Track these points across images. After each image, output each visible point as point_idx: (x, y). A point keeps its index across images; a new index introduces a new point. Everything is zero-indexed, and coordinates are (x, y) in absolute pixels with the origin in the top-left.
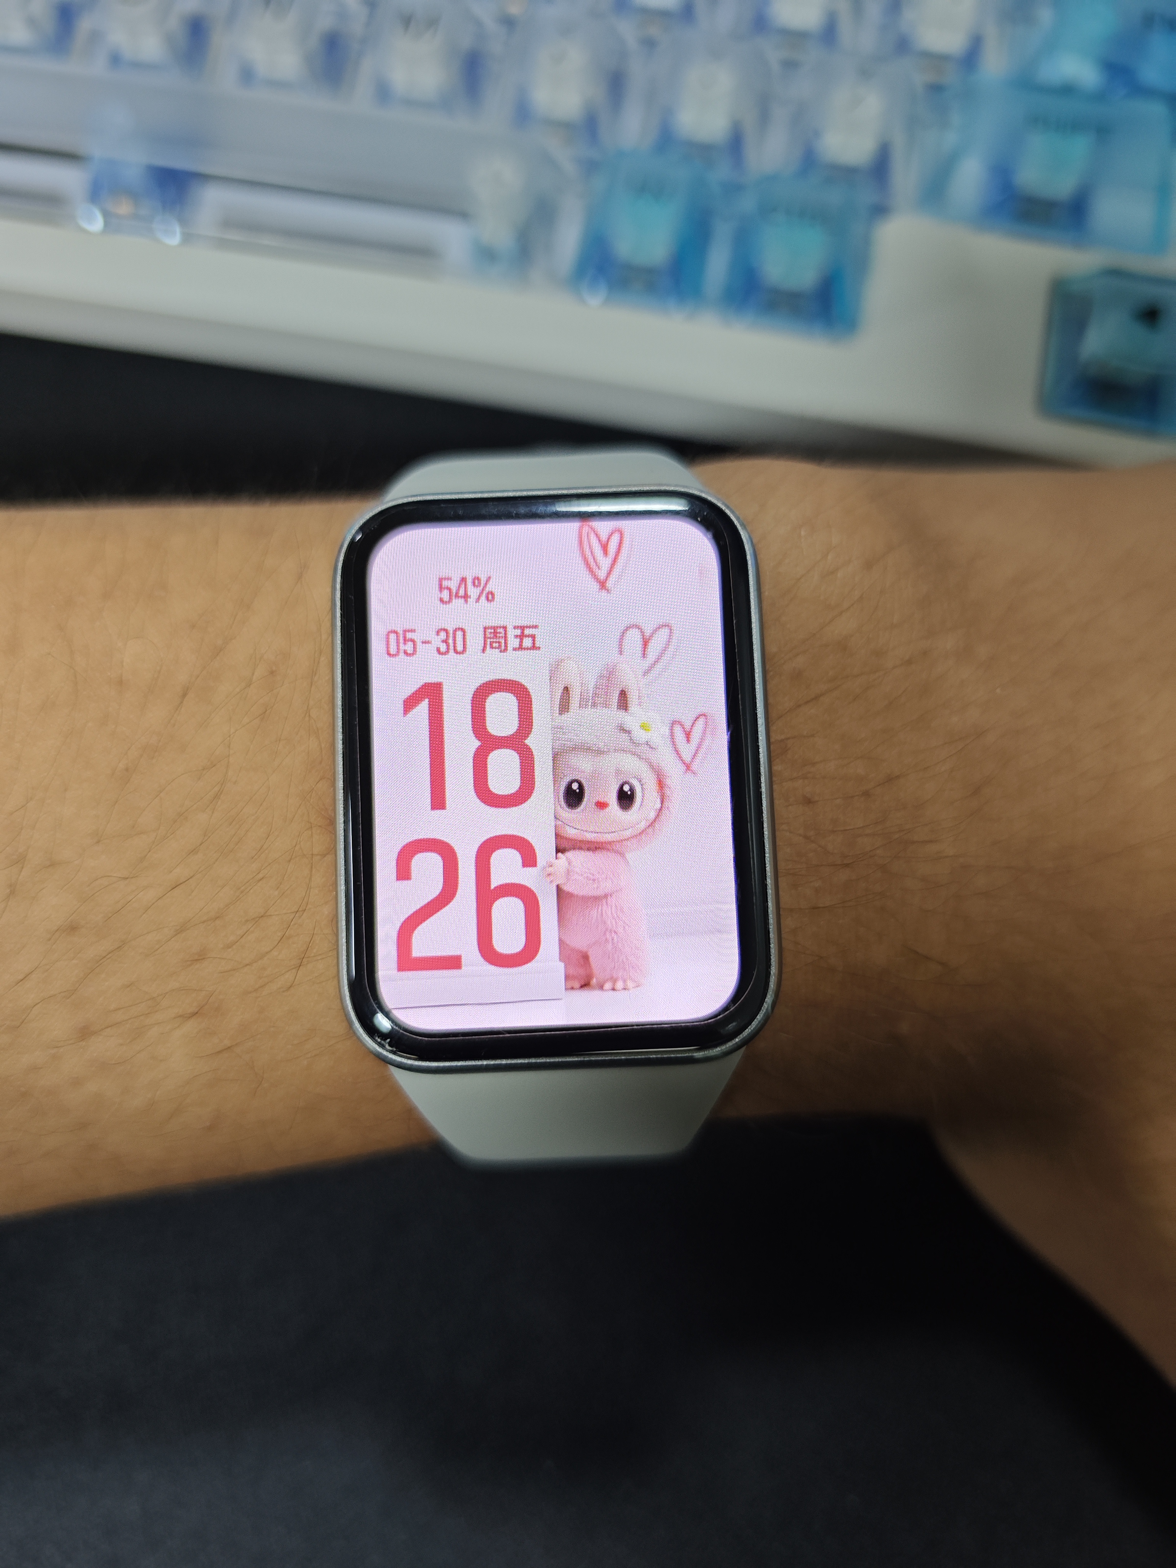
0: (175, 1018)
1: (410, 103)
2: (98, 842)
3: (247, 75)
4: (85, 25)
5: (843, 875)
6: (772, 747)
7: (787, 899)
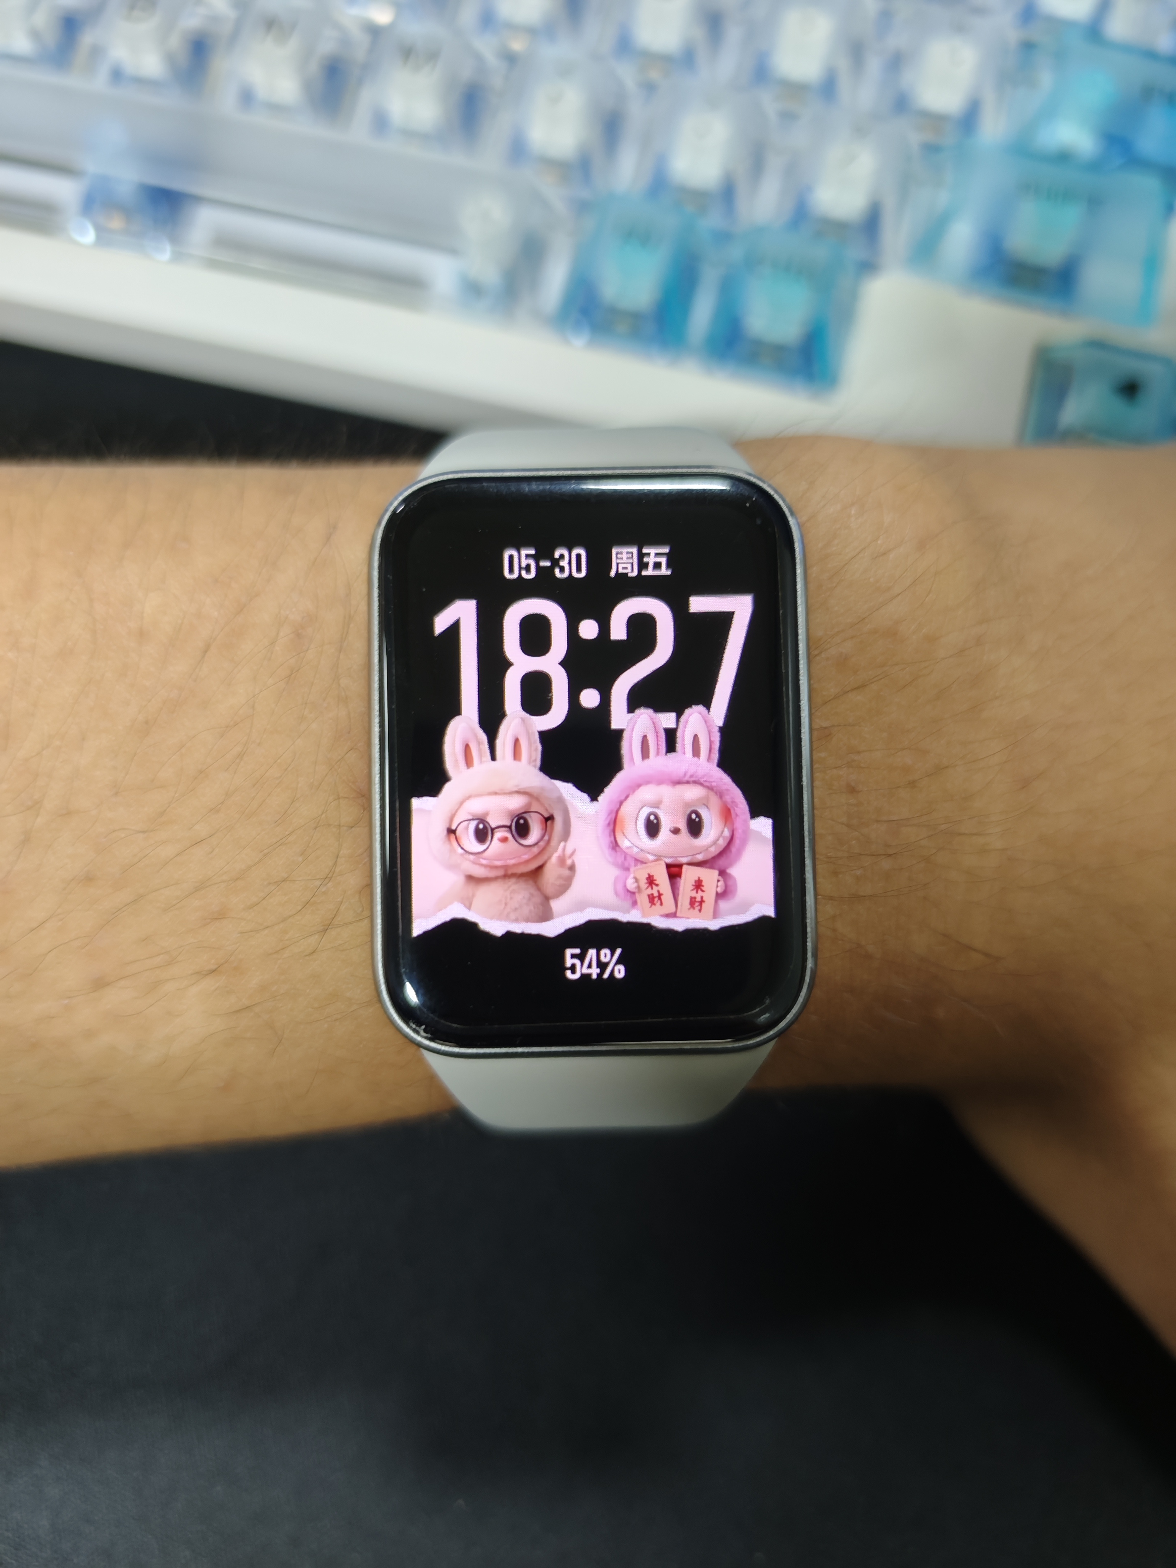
0: (191, 975)
1: (409, 134)
2: (116, 794)
3: (247, 97)
4: (87, 39)
5: (886, 864)
6: (815, 734)
7: (826, 886)
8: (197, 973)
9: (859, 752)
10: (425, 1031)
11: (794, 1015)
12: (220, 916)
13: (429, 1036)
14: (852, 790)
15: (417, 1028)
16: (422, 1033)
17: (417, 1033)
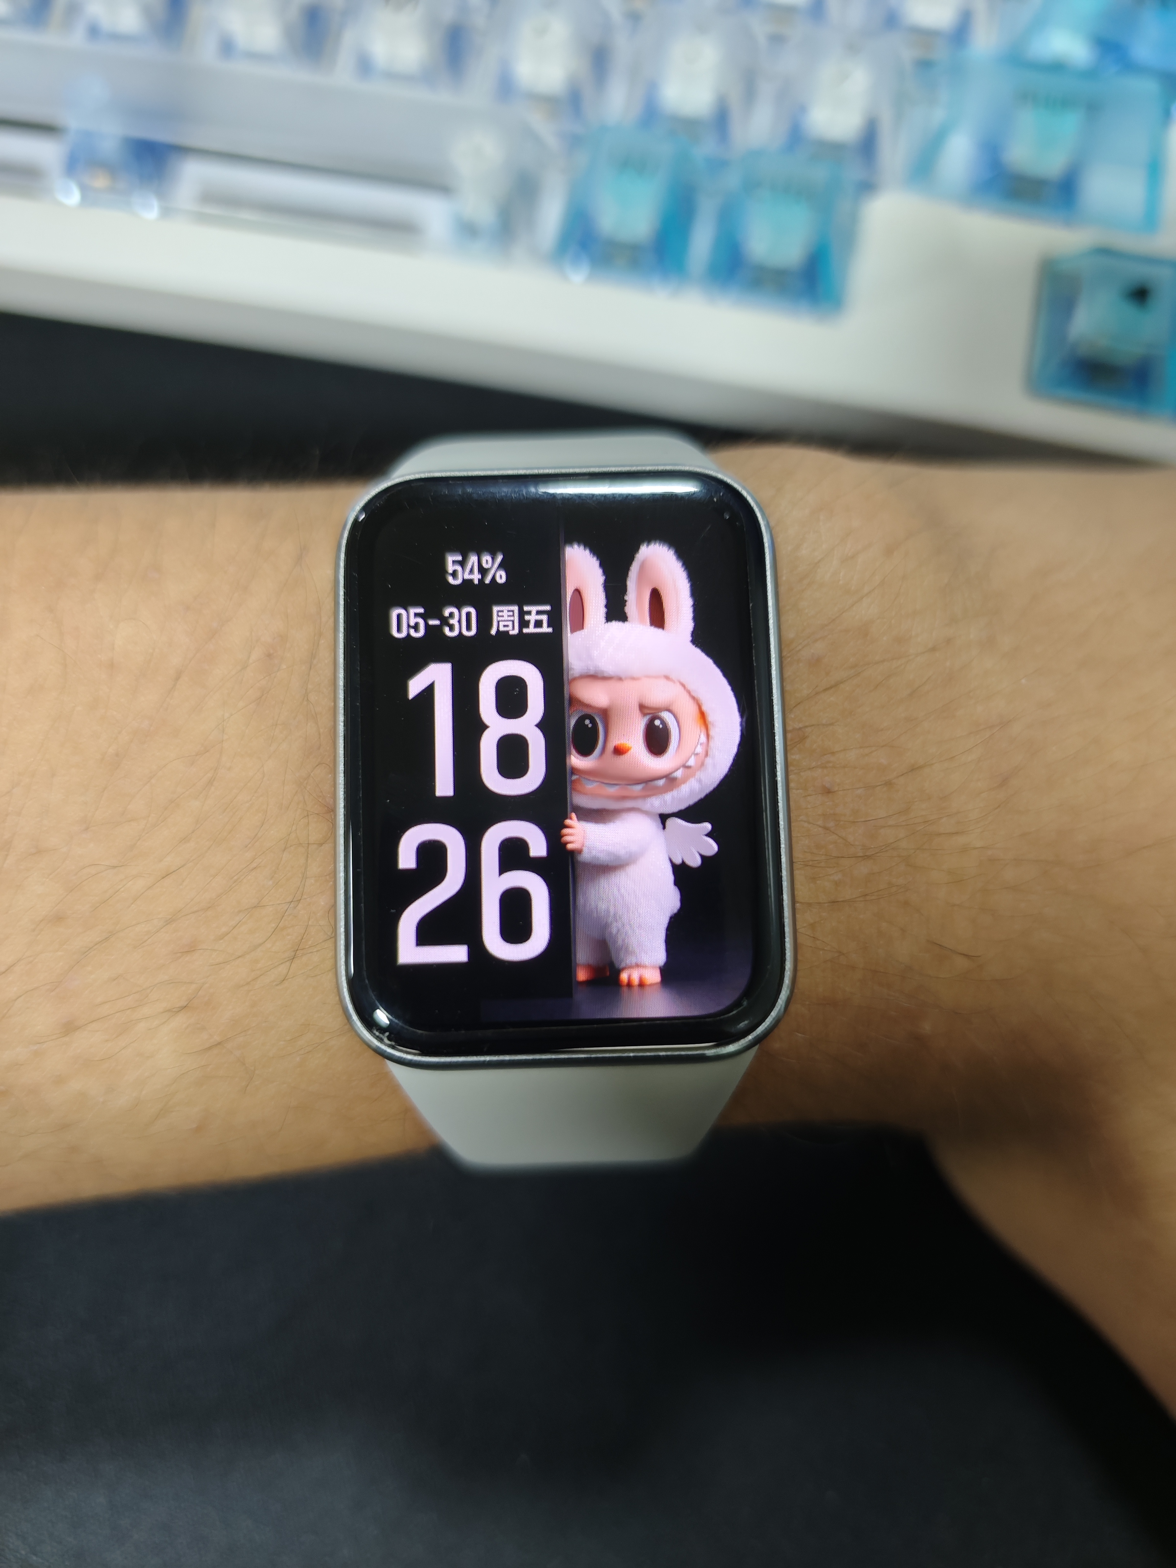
0: (163, 1012)
5: (863, 869)
6: (789, 736)
7: (802, 893)
8: (169, 1011)
9: (833, 753)
10: (389, 1038)
11: (774, 1019)
12: (191, 949)
13: (393, 1043)
14: (828, 791)
15: (381, 1036)
16: (386, 1041)
17: (381, 1040)
